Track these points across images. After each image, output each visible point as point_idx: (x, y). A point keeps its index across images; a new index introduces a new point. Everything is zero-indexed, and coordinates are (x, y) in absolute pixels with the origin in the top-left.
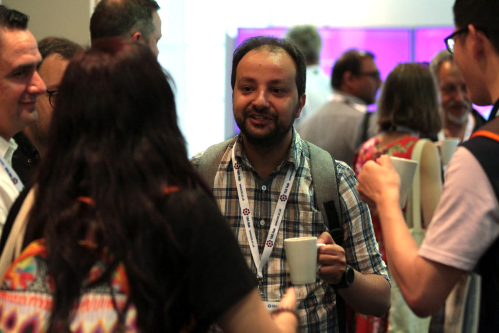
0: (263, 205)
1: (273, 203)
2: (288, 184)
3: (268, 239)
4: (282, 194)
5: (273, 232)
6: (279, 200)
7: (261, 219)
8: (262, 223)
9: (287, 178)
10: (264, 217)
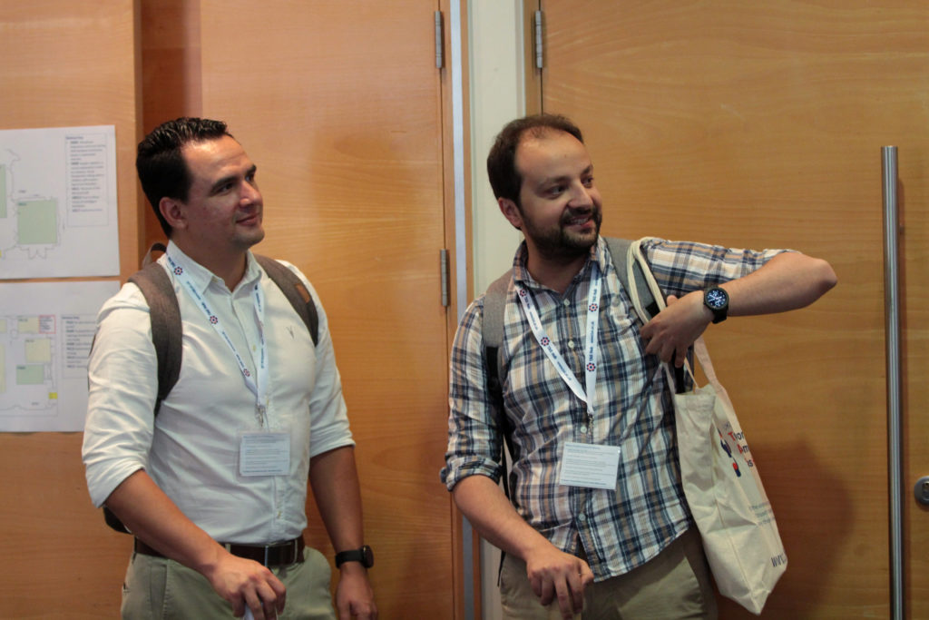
0: (569, 323)
1: (580, 317)
2: (596, 291)
3: (587, 362)
4: (590, 303)
5: (591, 352)
6: (589, 312)
7: (568, 341)
8: (571, 344)
9: (593, 282)
10: (571, 338)
